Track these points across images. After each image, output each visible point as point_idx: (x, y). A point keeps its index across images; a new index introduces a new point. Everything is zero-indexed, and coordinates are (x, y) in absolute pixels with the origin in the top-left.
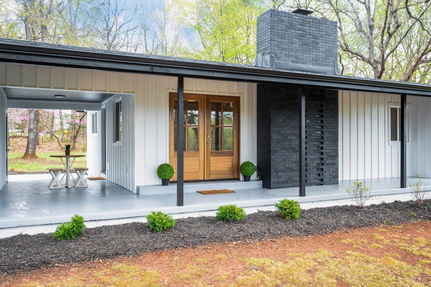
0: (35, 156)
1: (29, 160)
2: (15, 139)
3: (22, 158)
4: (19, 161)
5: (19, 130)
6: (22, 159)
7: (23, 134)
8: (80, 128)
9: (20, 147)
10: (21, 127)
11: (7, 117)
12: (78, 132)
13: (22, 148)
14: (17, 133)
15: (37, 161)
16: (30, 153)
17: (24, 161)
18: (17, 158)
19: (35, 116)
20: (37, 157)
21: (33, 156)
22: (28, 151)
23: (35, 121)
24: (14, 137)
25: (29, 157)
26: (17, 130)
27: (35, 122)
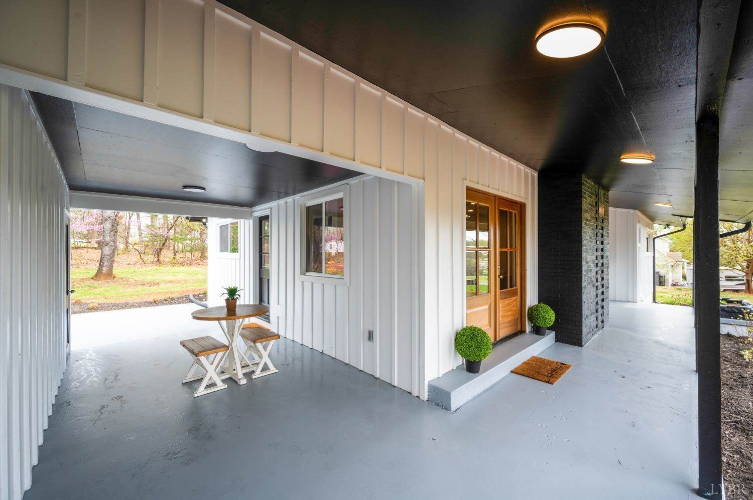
0: (113, 276)
1: (103, 282)
2: (79, 251)
3: (92, 278)
4: (87, 283)
5: (83, 241)
6: (92, 280)
7: (89, 244)
8: (166, 240)
9: (87, 260)
10: (87, 237)
11: (67, 227)
12: (164, 244)
13: (89, 263)
14: (81, 243)
15: (116, 282)
16: (104, 272)
17: (96, 283)
18: (83, 279)
19: (113, 226)
20: (114, 277)
21: (110, 275)
22: (102, 270)
23: (112, 231)
24: (77, 248)
25: (103, 278)
26: (81, 240)
27: (113, 233)
